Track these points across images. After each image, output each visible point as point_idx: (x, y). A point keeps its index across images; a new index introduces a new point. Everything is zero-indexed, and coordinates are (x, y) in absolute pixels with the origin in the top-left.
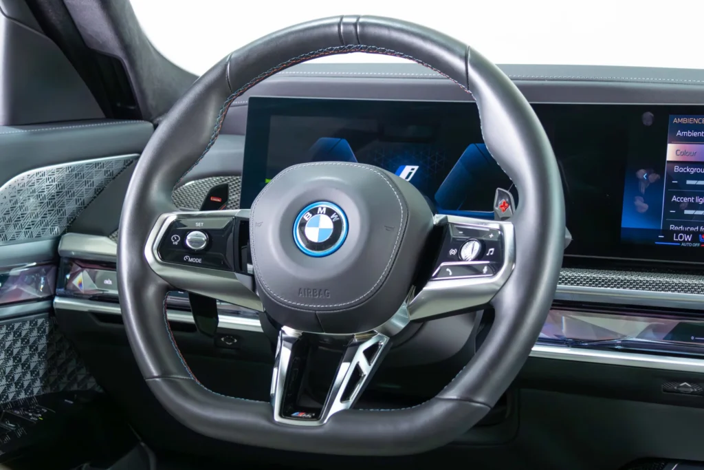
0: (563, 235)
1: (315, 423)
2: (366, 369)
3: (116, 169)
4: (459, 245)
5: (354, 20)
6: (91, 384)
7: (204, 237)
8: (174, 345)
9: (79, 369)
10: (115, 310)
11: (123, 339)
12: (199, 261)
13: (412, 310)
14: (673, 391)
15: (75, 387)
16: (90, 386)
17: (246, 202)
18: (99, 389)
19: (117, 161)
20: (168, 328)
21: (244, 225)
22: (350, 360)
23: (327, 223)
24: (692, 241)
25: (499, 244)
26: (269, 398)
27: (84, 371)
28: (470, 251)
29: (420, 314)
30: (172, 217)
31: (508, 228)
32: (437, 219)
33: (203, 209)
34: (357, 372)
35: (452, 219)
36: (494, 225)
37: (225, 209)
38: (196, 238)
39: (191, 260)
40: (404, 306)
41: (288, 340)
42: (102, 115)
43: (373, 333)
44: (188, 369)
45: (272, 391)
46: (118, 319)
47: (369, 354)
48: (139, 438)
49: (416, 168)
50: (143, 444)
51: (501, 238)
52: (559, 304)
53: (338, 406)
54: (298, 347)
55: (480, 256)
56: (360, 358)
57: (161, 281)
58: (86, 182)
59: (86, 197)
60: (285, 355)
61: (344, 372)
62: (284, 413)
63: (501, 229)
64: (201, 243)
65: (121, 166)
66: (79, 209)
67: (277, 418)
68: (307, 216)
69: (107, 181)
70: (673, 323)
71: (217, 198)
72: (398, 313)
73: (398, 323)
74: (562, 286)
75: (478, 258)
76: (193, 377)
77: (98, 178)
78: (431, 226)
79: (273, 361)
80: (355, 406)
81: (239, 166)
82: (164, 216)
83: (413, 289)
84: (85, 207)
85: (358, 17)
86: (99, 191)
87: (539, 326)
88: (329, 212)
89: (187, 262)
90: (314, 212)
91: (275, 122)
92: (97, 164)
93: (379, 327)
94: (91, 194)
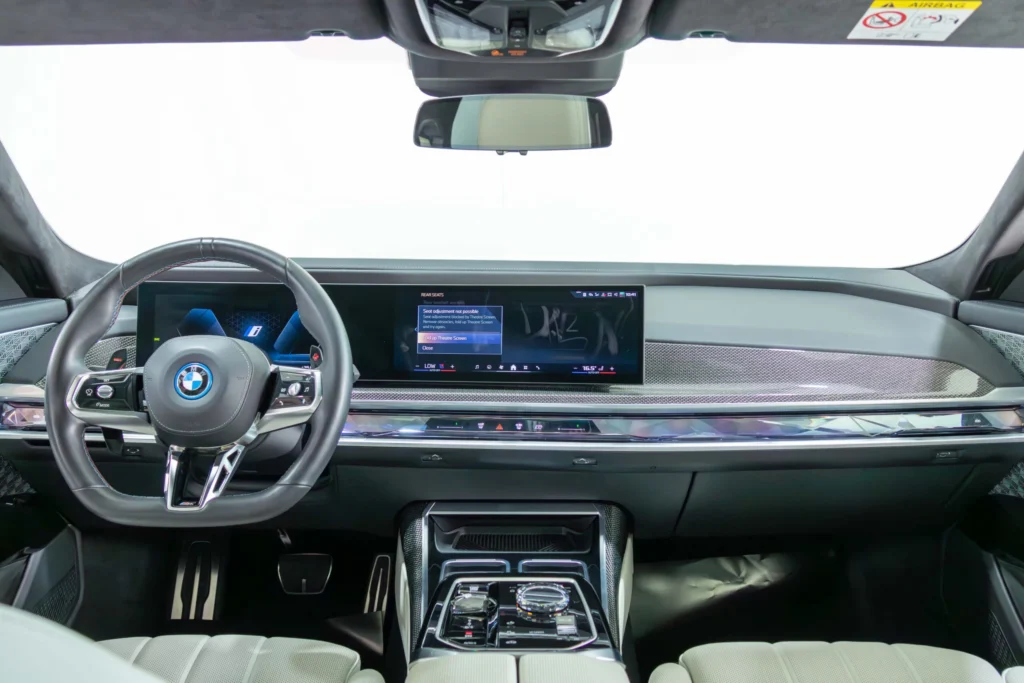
0: (352, 369)
1: (196, 509)
2: (230, 469)
3: (38, 335)
4: (287, 384)
5: (210, 241)
6: (27, 488)
7: (110, 389)
8: (89, 458)
9: (16, 479)
10: (44, 436)
11: (50, 457)
12: (108, 405)
13: (258, 427)
14: (427, 460)
15: (13, 492)
16: (25, 490)
17: (141, 362)
18: (32, 491)
19: (38, 330)
20: (85, 444)
21: (140, 378)
22: (218, 464)
23: (197, 377)
24: (436, 368)
25: (312, 384)
26: (163, 494)
27: (20, 480)
28: (294, 389)
29: (264, 430)
30: (85, 377)
31: (317, 374)
32: (272, 368)
33: (108, 369)
34: (224, 473)
35: (282, 368)
36: (307, 371)
37: (124, 368)
38: (105, 390)
39: (101, 405)
40: (254, 425)
41: (174, 454)
42: (25, 296)
43: (234, 445)
44: (103, 479)
45: (165, 490)
46: (46, 443)
47: (231, 459)
48: (66, 521)
49: (261, 327)
50: (70, 525)
51: (313, 381)
52: (353, 411)
53: (211, 495)
54: (182, 458)
55: (301, 392)
56: (225, 462)
57: (80, 422)
58: (14, 346)
59: (15, 357)
60: (173, 464)
61: (215, 472)
62: (175, 503)
63: (313, 374)
64: (108, 393)
65: (42, 332)
66: (9, 366)
67: (169, 507)
68: (183, 373)
69: (31, 344)
70: (427, 418)
71: (118, 359)
72: (251, 429)
73: (251, 435)
74: (355, 400)
75: (300, 393)
76: (107, 485)
77: (24, 343)
78: (269, 373)
79: (165, 469)
80: (224, 494)
81: (134, 328)
82: (80, 376)
83: (259, 414)
84: (15, 363)
85: (213, 239)
86: (25, 352)
87: (341, 427)
88: (199, 370)
89: (98, 408)
90: (188, 370)
91: (159, 299)
92: (23, 333)
93: (238, 441)
94: (19, 354)
